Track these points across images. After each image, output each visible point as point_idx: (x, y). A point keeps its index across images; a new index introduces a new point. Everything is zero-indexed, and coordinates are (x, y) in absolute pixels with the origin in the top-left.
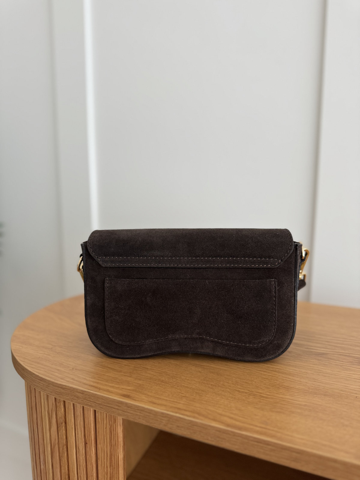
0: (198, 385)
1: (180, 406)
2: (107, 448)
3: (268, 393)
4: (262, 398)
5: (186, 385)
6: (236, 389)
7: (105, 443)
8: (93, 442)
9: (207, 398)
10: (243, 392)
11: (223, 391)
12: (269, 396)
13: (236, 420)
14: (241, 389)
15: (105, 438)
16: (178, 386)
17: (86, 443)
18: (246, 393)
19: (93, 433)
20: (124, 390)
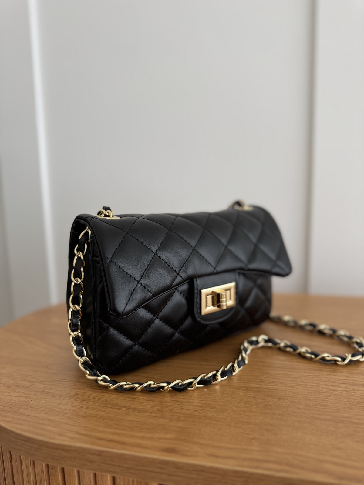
0: (261, 417)
3: (359, 417)
4: (356, 426)
5: (246, 420)
6: (314, 416)
9: (285, 436)
10: (325, 420)
11: (299, 421)
14: (319, 415)
16: (236, 424)
18: (330, 420)
20: (162, 441)
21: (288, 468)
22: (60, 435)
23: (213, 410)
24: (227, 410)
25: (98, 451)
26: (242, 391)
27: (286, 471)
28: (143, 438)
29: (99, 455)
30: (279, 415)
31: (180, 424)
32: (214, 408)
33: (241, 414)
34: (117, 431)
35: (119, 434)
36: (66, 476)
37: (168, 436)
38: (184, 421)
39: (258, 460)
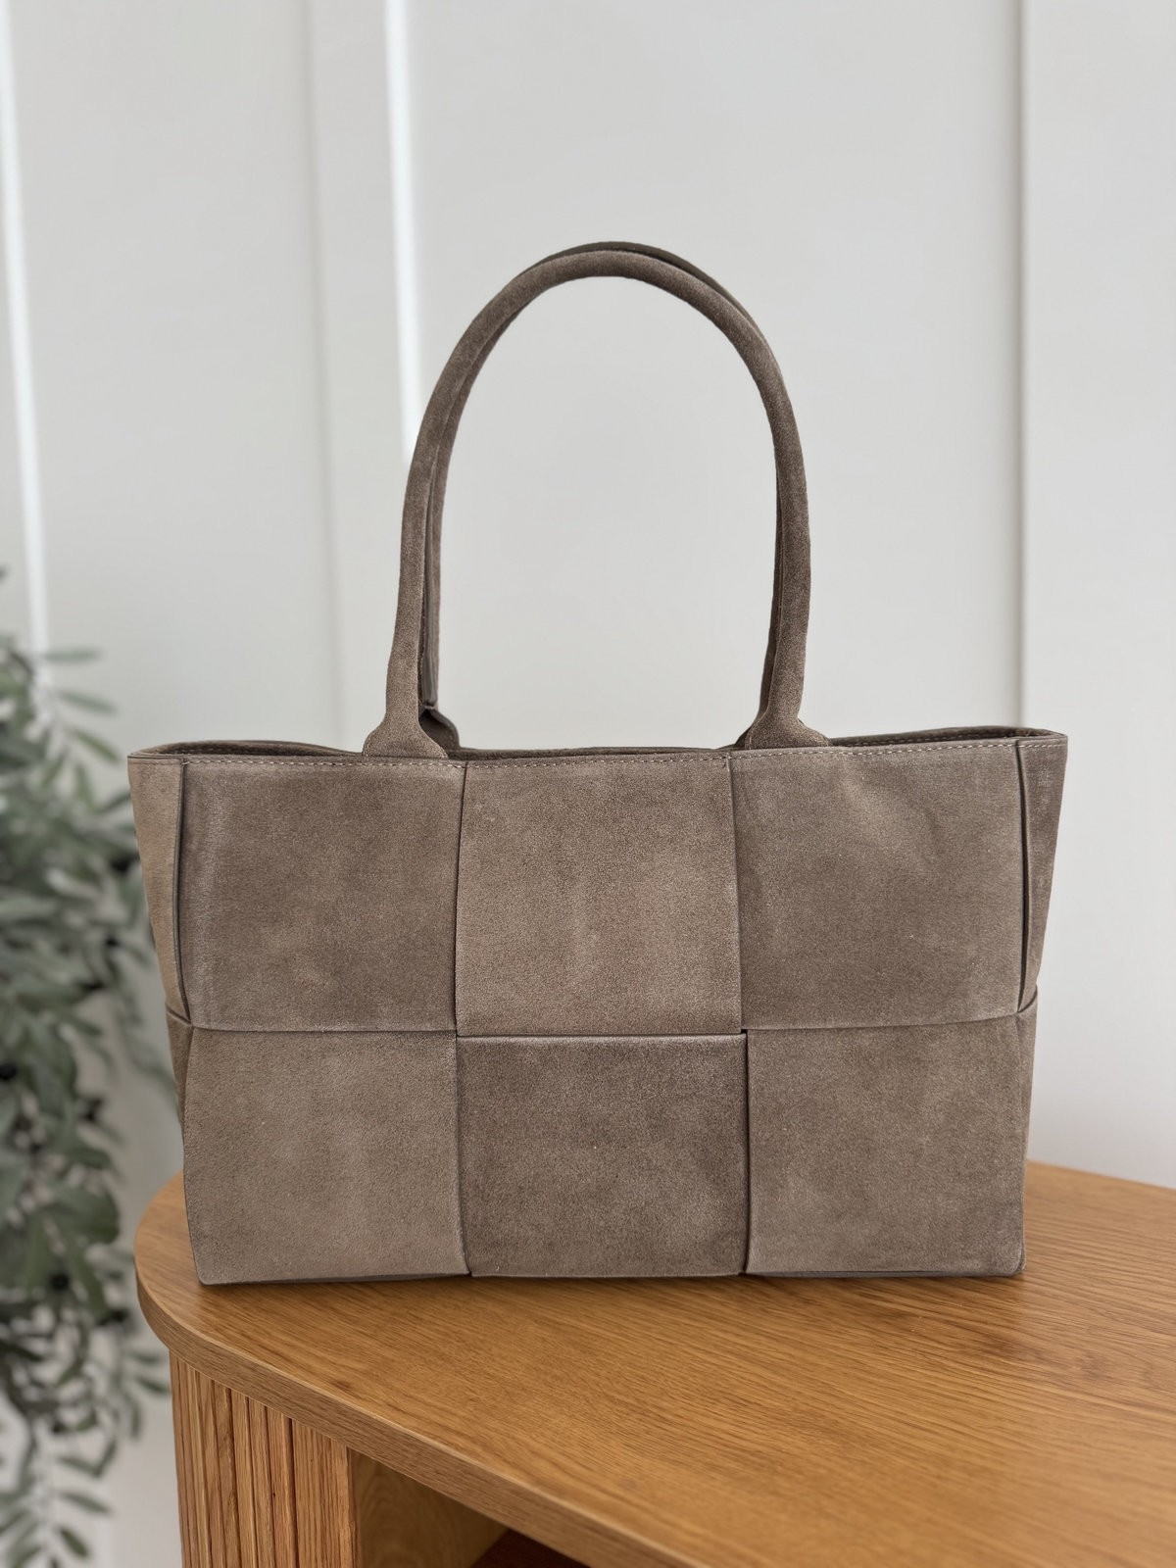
0: (521, 1373)
1: (454, 1423)
2: (315, 1513)
3: (681, 1412)
4: (657, 1424)
5: (492, 1372)
6: (608, 1393)
7: (311, 1496)
8: (287, 1492)
9: (524, 1409)
10: (620, 1402)
11: (574, 1394)
12: (679, 1420)
13: (564, 1470)
14: (620, 1394)
15: (310, 1485)
16: (472, 1372)
17: (273, 1495)
18: (627, 1404)
19: (285, 1469)
20: (343, 1370)
21: (479, 1449)
22: (217, 1330)
23: (458, 1344)
24: (481, 1349)
25: (252, 1363)
26: (536, 1325)
27: (471, 1453)
28: (322, 1360)
29: (253, 1370)
30: (555, 1376)
31: (389, 1354)
32: (464, 1341)
33: (494, 1361)
34: (294, 1342)
35: (293, 1346)
36: (233, 1403)
37: (358, 1366)
38: (398, 1349)
39: (447, 1429)
